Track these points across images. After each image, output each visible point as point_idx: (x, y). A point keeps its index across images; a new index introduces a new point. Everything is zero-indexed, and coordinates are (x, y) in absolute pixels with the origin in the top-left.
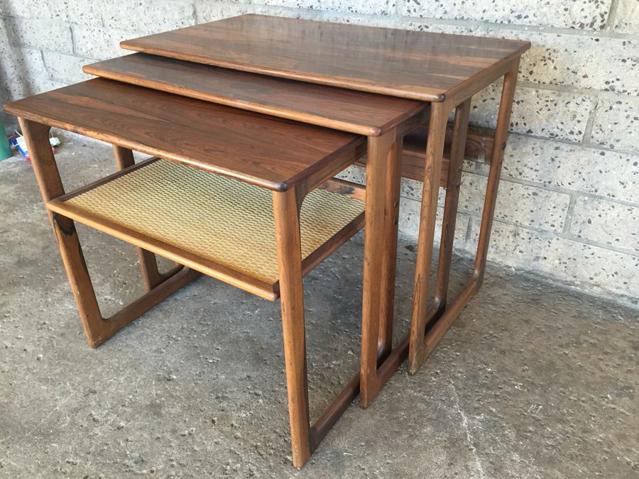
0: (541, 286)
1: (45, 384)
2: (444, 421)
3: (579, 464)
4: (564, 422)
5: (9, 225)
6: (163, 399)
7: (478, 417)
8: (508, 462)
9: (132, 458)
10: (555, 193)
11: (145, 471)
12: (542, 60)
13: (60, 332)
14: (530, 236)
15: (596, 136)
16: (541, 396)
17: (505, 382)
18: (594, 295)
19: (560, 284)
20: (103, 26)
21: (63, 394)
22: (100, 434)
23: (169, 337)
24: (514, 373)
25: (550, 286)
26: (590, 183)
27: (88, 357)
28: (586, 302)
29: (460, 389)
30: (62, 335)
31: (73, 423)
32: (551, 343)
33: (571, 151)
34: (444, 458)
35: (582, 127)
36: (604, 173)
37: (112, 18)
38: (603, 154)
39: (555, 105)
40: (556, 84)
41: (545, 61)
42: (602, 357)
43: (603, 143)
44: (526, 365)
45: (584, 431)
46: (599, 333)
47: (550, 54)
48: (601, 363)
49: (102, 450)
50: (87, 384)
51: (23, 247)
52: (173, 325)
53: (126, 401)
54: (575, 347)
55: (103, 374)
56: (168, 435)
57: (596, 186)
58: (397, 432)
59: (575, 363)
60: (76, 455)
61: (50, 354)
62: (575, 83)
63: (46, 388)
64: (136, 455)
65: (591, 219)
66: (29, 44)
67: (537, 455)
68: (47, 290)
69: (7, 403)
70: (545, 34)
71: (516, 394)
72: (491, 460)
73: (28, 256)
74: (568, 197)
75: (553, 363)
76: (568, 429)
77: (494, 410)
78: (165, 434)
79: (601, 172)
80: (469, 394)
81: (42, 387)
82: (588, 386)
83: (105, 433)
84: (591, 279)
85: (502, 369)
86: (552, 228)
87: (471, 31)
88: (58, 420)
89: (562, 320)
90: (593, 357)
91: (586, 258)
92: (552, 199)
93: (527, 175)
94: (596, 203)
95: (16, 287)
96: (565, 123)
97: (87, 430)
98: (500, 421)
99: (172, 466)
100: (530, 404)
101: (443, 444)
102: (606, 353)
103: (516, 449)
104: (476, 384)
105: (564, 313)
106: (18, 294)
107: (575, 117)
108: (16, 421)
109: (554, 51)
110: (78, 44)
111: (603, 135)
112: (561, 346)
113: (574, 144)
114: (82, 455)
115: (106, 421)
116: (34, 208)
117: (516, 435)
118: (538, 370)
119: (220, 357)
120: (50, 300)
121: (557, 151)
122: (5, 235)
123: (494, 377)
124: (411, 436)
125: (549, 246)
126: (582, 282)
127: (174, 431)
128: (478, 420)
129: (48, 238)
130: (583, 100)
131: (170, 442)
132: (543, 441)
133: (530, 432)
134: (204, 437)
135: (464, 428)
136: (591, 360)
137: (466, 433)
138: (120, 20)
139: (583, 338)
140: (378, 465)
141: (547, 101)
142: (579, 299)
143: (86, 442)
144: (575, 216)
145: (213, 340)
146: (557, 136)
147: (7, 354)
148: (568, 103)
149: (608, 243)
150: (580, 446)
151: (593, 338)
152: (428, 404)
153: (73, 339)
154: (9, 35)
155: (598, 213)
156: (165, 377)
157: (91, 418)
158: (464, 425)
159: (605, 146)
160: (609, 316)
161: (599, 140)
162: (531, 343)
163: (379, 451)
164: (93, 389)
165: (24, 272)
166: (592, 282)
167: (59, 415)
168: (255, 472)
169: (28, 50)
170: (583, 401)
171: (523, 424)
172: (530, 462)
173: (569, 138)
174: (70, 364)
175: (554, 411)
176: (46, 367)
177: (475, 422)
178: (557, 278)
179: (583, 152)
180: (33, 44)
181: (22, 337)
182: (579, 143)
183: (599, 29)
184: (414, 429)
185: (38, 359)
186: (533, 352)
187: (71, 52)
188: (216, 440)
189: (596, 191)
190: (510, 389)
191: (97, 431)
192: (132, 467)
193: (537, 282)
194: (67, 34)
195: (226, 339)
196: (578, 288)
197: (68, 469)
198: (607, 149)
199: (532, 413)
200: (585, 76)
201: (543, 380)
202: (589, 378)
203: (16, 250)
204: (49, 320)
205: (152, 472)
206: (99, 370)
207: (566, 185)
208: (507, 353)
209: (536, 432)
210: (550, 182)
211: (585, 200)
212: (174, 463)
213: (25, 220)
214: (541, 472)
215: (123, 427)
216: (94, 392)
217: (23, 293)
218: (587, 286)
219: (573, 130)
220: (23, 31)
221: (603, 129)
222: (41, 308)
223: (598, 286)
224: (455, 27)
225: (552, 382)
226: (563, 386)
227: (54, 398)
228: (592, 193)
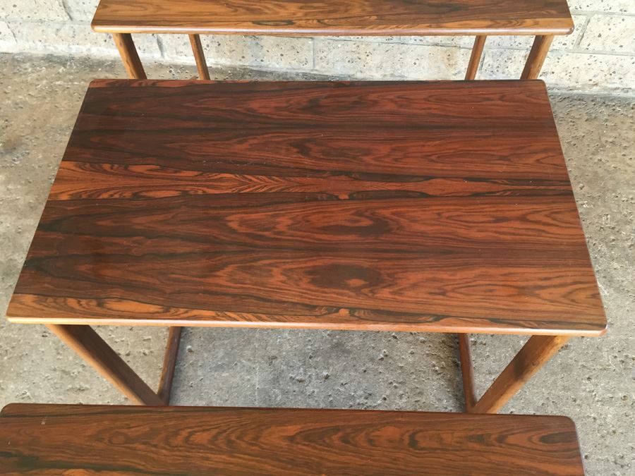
1: (223, 372)
4: (629, 222)
8: (614, 272)
9: (361, 397)
11: (379, 402)
16: (605, 206)
18: (593, 93)
19: (564, 91)
21: (248, 372)
22: (316, 390)
26: (607, 3)
28: (589, 102)
31: (284, 393)
32: (585, 153)
42: (623, 153)
46: (611, 130)
48: (626, 158)
50: (260, 353)
53: (309, 353)
54: (603, 151)
56: (369, 365)
57: (612, 5)
59: (610, 166)
63: (228, 374)
64: (360, 392)
65: (601, 33)
67: (627, 257)
75: (596, 172)
78: (367, 365)
81: (223, 375)
82: (628, 183)
83: (319, 387)
84: (590, 80)
88: (269, 396)
89: (581, 128)
90: (619, 155)
91: (589, 64)
94: (608, 18)
97: (302, 392)
99: (396, 387)
100: (600, 217)
102: (625, 148)
103: (612, 259)
105: (578, 119)
112: (593, 154)
115: (310, 377)
117: (607, 246)
125: (558, 62)
126: (583, 85)
127: (372, 360)
131: (377, 370)
132: (625, 245)
134: (399, 354)
136: (618, 159)
139: (604, 139)
142: (582, 100)
149: (612, 50)
151: (610, 137)
155: (608, 27)
157: (295, 381)
160: (610, 111)
164: (270, 355)
166: (591, 83)
167: (266, 392)
171: (606, 236)
172: (626, 265)
174: (225, 342)
175: (619, 216)
178: (561, 86)
181: (150, 337)
185: (190, 351)
188: (409, 352)
189: (610, 8)
191: (310, 389)
192: (366, 403)
196: (580, 91)
199: (606, 224)
201: (598, 191)
202: (625, 175)
205: (385, 399)
207: (584, 8)
209: (617, 239)
211: (598, 18)
212: (394, 384)
215: (328, 376)
218: (587, 88)
223: (596, 85)
225: (604, 190)
226: (614, 191)
227: (246, 380)
228: (607, 11)
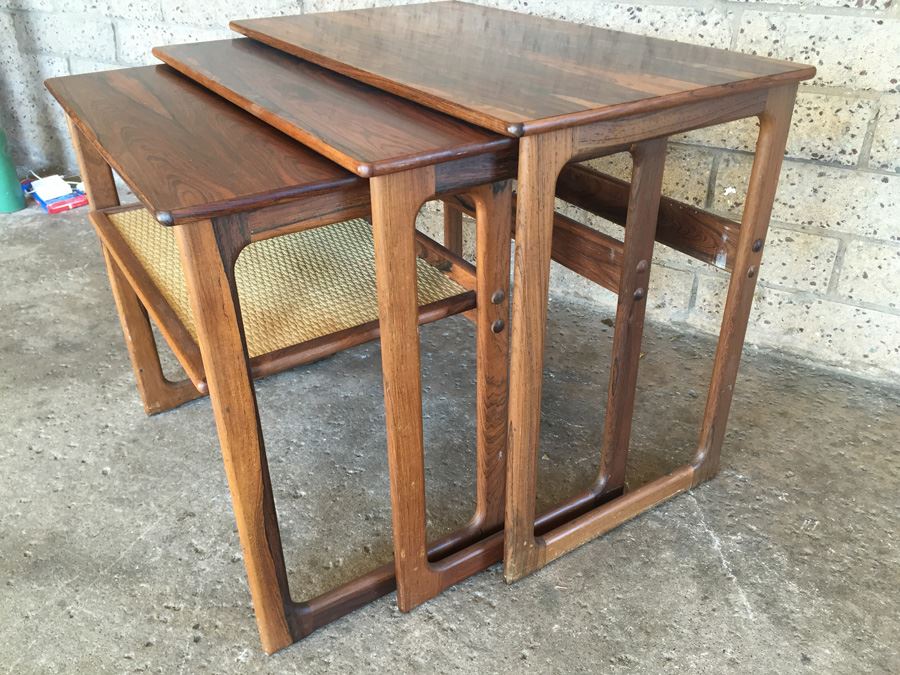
0: (796, 369)
1: (119, 506)
2: (688, 543)
3: (880, 593)
4: (851, 541)
5: (35, 298)
6: (291, 521)
7: (733, 538)
8: (783, 593)
10: (818, 238)
12: (802, 52)
13: (131, 437)
14: (780, 299)
15: (877, 156)
16: (816, 509)
17: (764, 492)
18: (868, 378)
19: (822, 366)
20: (163, 20)
21: (147, 517)
22: (208, 569)
23: (287, 441)
24: (774, 481)
25: (809, 368)
26: (868, 221)
27: (177, 469)
28: (860, 388)
29: (704, 503)
30: (134, 441)
31: (167, 556)
32: (820, 441)
33: (841, 177)
34: (694, 590)
35: (858, 143)
36: (886, 206)
37: (178, 8)
38: (885, 180)
39: (821, 113)
40: (823, 85)
41: (807, 53)
42: (890, 458)
43: (885, 166)
44: (790, 469)
45: (881, 552)
46: (882, 427)
47: (814, 43)
48: (890, 465)
49: (213, 590)
50: (179, 504)
51: (60, 326)
52: (291, 426)
54: (853, 445)
55: (201, 491)
56: (304, 569)
57: (876, 226)
58: (625, 559)
59: (856, 466)
60: (178, 597)
61: (121, 466)
62: (848, 83)
63: (121, 511)
65: (867, 272)
66: (48, 49)
67: (821, 584)
68: (104, 383)
69: (67, 532)
70: (808, 16)
71: (782, 507)
72: (760, 591)
73: (70, 339)
74: (836, 242)
75: (825, 466)
76: (858, 549)
77: (754, 528)
78: (302, 567)
79: (882, 206)
80: (718, 508)
81: (116, 510)
82: (877, 494)
83: (215, 568)
84: (866, 356)
85: (758, 476)
86: (813, 287)
87: (702, 14)
88: (145, 553)
89: (831, 412)
90: (879, 458)
91: (859, 326)
92: (813, 245)
93: (779, 214)
94: (875, 249)
95: (57, 380)
96: (834, 138)
97: (188, 564)
98: (764, 542)
101: (691, 573)
102: (896, 453)
103: (791, 577)
104: (725, 495)
105: (832, 402)
106: (62, 388)
107: (848, 129)
108: (84, 556)
109: (820, 38)
110: (123, 48)
111: (886, 154)
112: (834, 445)
113: (847, 167)
114: (187, 597)
115: (215, 552)
116: (69, 274)
117: (789, 559)
118: (807, 475)
119: (364, 466)
120: (109, 395)
121: (823, 178)
122: (31, 311)
123: (748, 487)
124: (645, 563)
125: (807, 313)
126: (853, 362)
127: (313, 563)
128: (735, 541)
129: (95, 314)
130: (860, 107)
131: (308, 578)
132: (826, 566)
133: (807, 554)
135: (715, 552)
136: (876, 462)
137: (720, 558)
138: (188, 11)
139: (861, 434)
140: (605, 601)
141: (809, 109)
142: (850, 384)
143: (190, 580)
144: (845, 269)
145: (351, 444)
146: (822, 157)
147: (59, 468)
148: (838, 111)
149: (891, 305)
150: (877, 571)
151: (875, 434)
152: (663, 522)
153: (151, 446)
154: (18, 37)
155: (877, 263)
156: (290, 494)
157: (192, 549)
158: (715, 547)
159: (888, 170)
160: (893, 406)
161: (882, 161)
162: (793, 441)
163: (604, 583)
164: (190, 510)
165: (67, 359)
166: (866, 360)
167: (146, 546)
168: (434, 614)
169: (47, 58)
170: (874, 515)
171: (796, 545)
172: (813, 593)
173: (839, 159)
174: (152, 479)
175: (837, 528)
176: (117, 483)
177: (731, 544)
178: (817, 357)
179: (858, 178)
180: (54, 49)
181: (77, 445)
182: (852, 167)
183: (883, 7)
184: (648, 554)
185: (105, 473)
186: (797, 453)
187: (113, 59)
189: (875, 232)
190: (772, 501)
191: (202, 565)
193: (790, 363)
194: (108, 33)
195: (368, 443)
196: (848, 370)
197: (169, 616)
198: (891, 174)
199: (806, 530)
200: (862, 73)
201: (816, 489)
202: (877, 484)
203: (51, 331)
204: (113, 422)
206: (194, 485)
207: (834, 226)
208: (762, 456)
209: (815, 555)
210: (810, 223)
211: (859, 247)
213: (57, 292)
214: (829, 605)
215: (239, 559)
216: (192, 515)
217: (69, 387)
218: (860, 367)
219: (845, 149)
220: (42, 30)
221: (887, 147)
222: (99, 406)
223: (876, 366)
224: (680, 9)
225: (828, 490)
226: (844, 496)
227: (136, 524)
228: (869, 236)
